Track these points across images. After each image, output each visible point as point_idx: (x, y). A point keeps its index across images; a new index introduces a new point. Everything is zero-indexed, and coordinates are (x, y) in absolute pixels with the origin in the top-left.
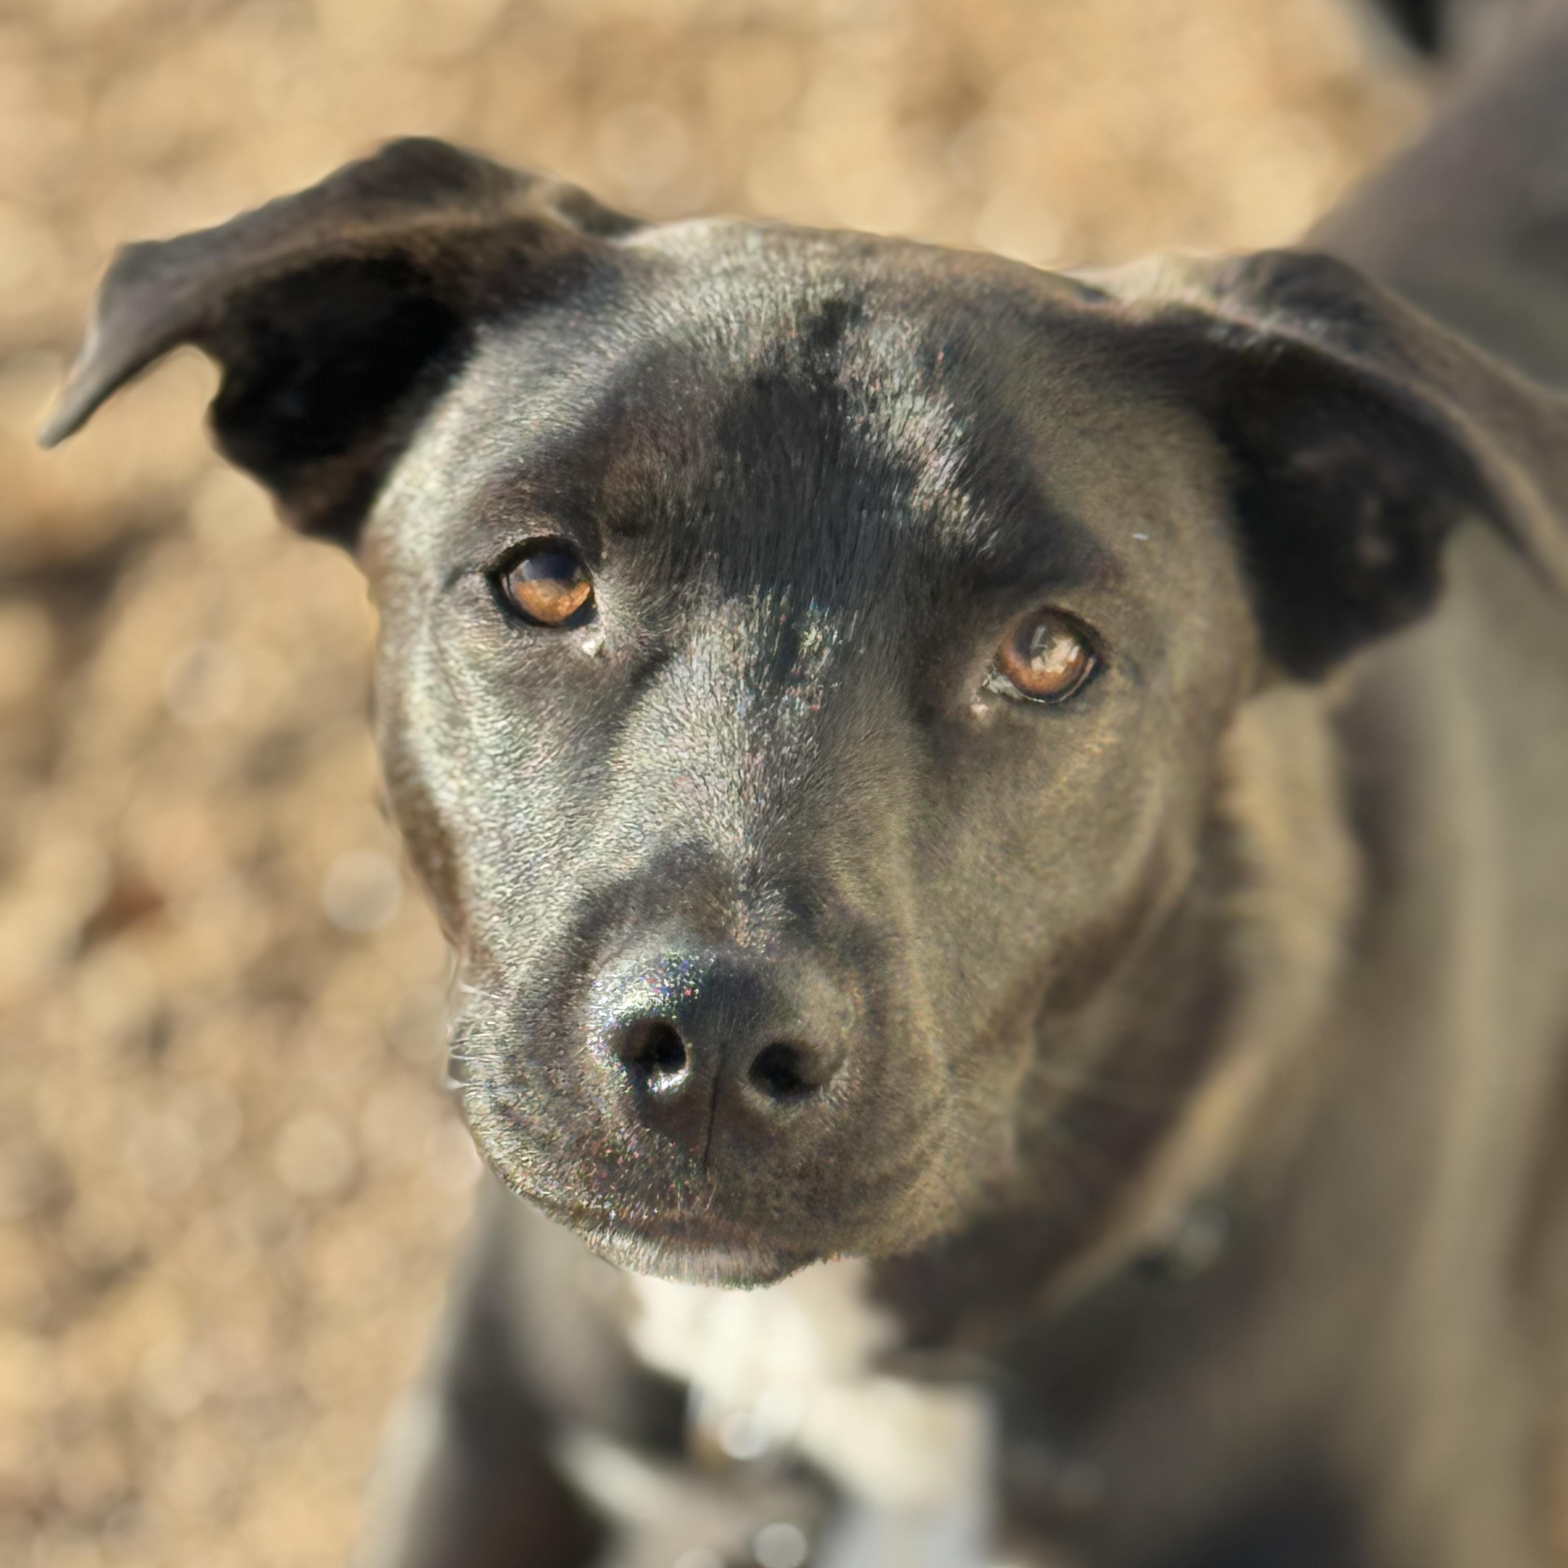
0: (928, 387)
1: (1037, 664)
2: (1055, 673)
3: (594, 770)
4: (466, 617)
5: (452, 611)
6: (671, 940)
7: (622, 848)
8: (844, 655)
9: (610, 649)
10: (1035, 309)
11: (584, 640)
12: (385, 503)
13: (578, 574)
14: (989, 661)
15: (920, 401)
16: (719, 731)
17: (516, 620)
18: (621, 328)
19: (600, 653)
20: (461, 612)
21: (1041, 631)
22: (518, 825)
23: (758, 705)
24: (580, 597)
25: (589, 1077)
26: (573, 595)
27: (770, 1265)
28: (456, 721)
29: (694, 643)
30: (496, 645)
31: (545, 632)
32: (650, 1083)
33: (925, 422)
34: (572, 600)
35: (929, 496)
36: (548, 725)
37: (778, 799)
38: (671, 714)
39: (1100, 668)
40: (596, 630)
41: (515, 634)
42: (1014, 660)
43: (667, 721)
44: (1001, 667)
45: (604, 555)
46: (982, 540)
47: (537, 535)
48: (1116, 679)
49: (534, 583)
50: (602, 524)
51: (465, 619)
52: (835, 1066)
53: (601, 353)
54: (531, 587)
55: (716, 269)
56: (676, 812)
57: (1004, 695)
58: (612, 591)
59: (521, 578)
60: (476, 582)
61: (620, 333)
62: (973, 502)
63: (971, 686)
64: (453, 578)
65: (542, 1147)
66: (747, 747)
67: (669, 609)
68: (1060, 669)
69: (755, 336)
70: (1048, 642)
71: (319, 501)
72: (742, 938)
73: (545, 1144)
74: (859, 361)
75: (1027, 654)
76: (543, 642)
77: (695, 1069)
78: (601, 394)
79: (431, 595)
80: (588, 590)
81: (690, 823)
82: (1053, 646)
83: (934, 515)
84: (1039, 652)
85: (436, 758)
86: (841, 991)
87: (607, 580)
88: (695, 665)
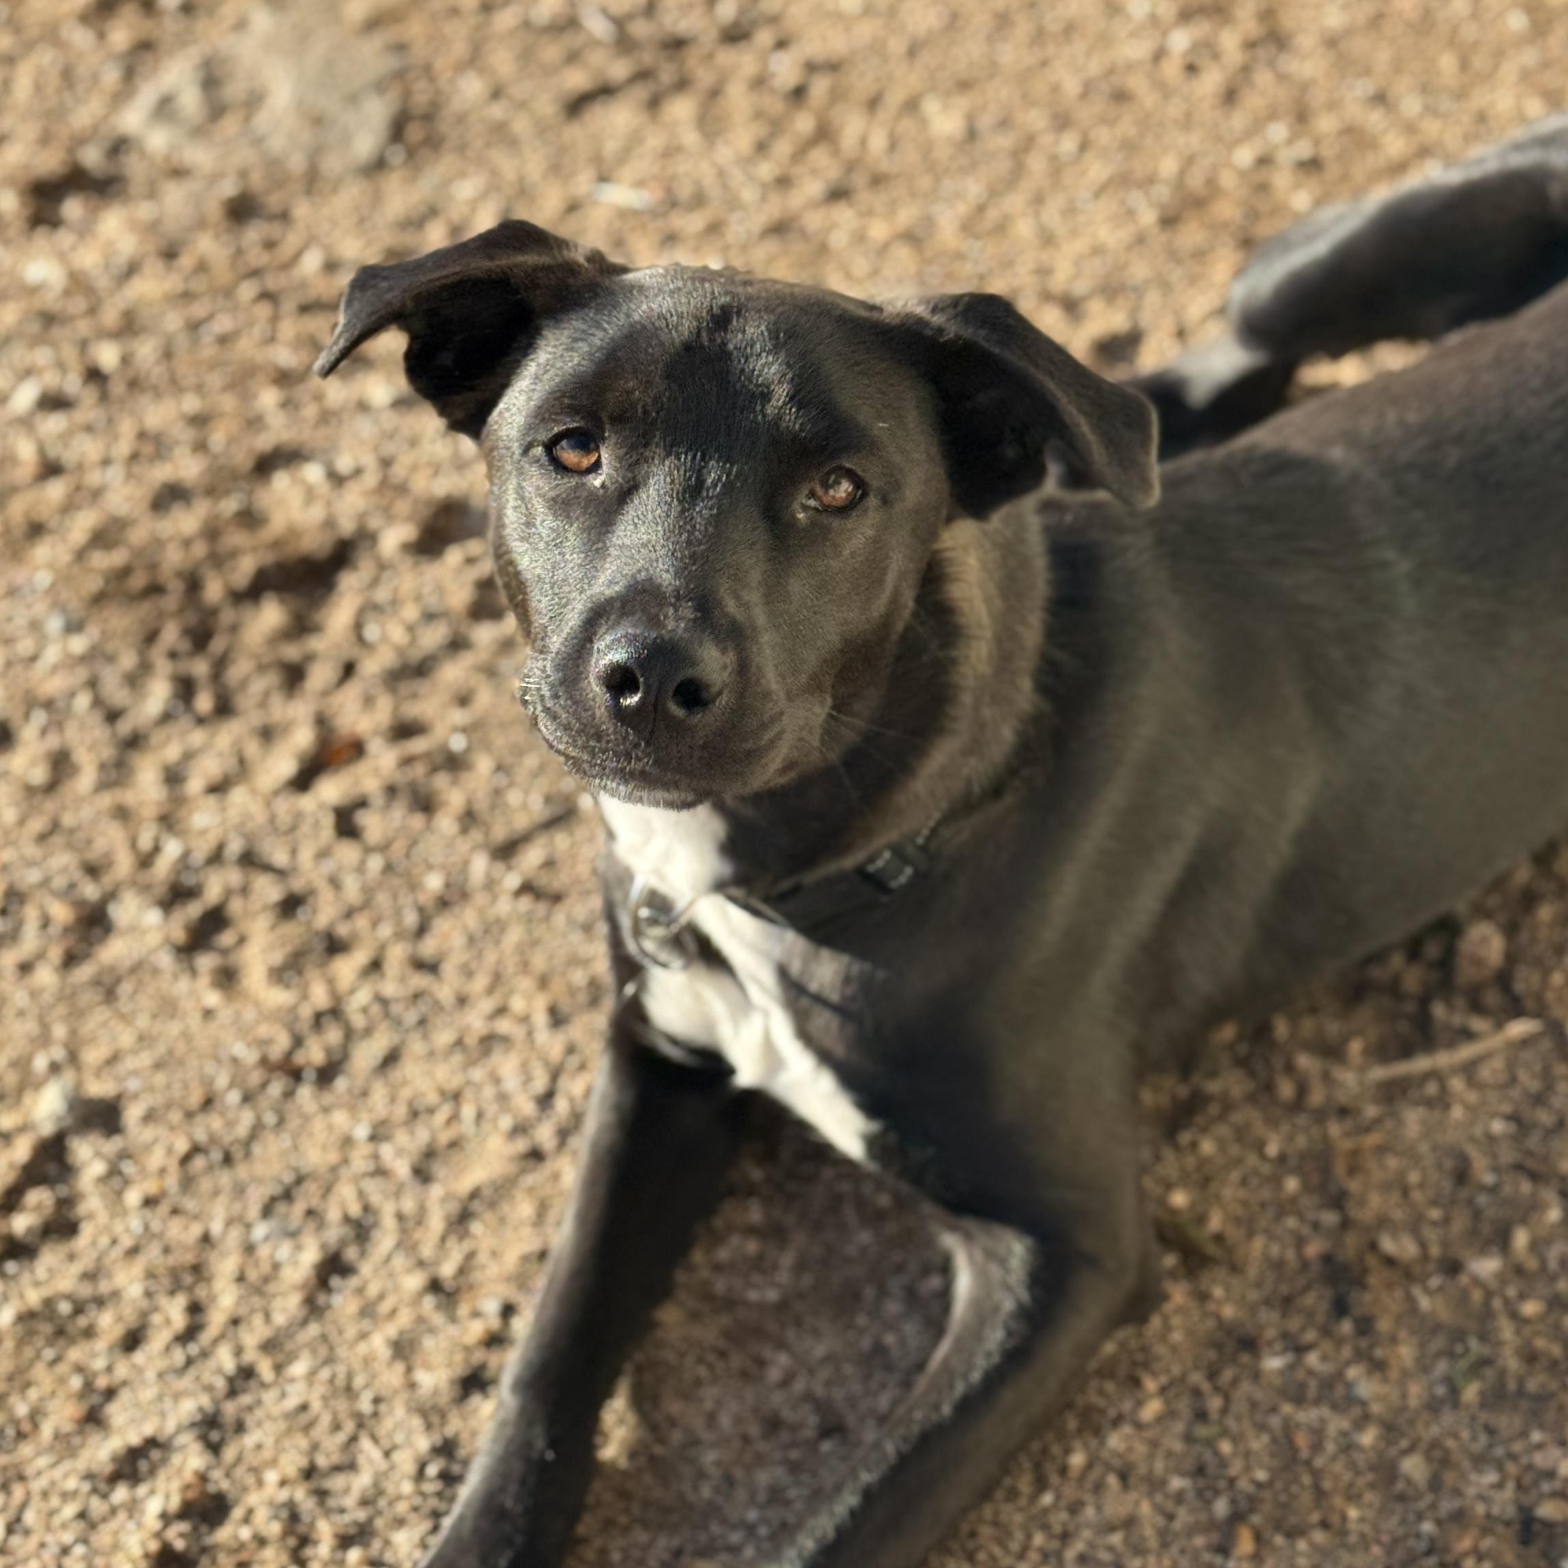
0: (775, 349)
1: (831, 492)
2: (841, 498)
3: (600, 545)
4: (533, 469)
5: (527, 466)
6: (635, 626)
7: (611, 583)
8: (729, 488)
9: (608, 483)
10: (838, 312)
11: (595, 479)
12: (495, 414)
13: (592, 446)
14: (806, 492)
15: (771, 358)
16: (664, 524)
17: (560, 470)
18: (615, 317)
19: (603, 486)
20: (531, 466)
21: (833, 477)
22: (560, 574)
23: (683, 511)
24: (593, 459)
25: (591, 696)
26: (589, 457)
27: (690, 798)
28: (529, 524)
29: (651, 481)
30: (549, 483)
31: (575, 475)
32: (621, 700)
33: (773, 369)
34: (589, 460)
35: (775, 408)
36: (575, 525)
37: (693, 556)
38: (638, 516)
39: (865, 495)
40: (601, 474)
41: (559, 477)
42: (819, 491)
43: (636, 521)
44: (812, 494)
45: (607, 434)
46: (801, 430)
47: (571, 426)
48: (873, 501)
49: (570, 451)
50: (605, 420)
51: (534, 470)
52: (720, 693)
53: (605, 330)
54: (569, 453)
55: (666, 289)
56: (639, 565)
57: (815, 509)
58: (610, 452)
59: (562, 448)
60: (539, 451)
61: (615, 319)
62: (798, 410)
63: (796, 506)
64: (526, 450)
65: (565, 729)
66: (677, 532)
67: (637, 462)
68: (843, 495)
69: (686, 323)
70: (837, 483)
71: (460, 415)
72: (671, 625)
73: (567, 728)
74: (740, 336)
75: (826, 486)
76: (573, 481)
77: (646, 693)
78: (605, 351)
79: (516, 457)
80: (597, 455)
81: (647, 570)
82: (839, 483)
83: (779, 417)
84: (832, 486)
85: (518, 543)
86: (723, 653)
87: (607, 447)
88: (651, 492)
